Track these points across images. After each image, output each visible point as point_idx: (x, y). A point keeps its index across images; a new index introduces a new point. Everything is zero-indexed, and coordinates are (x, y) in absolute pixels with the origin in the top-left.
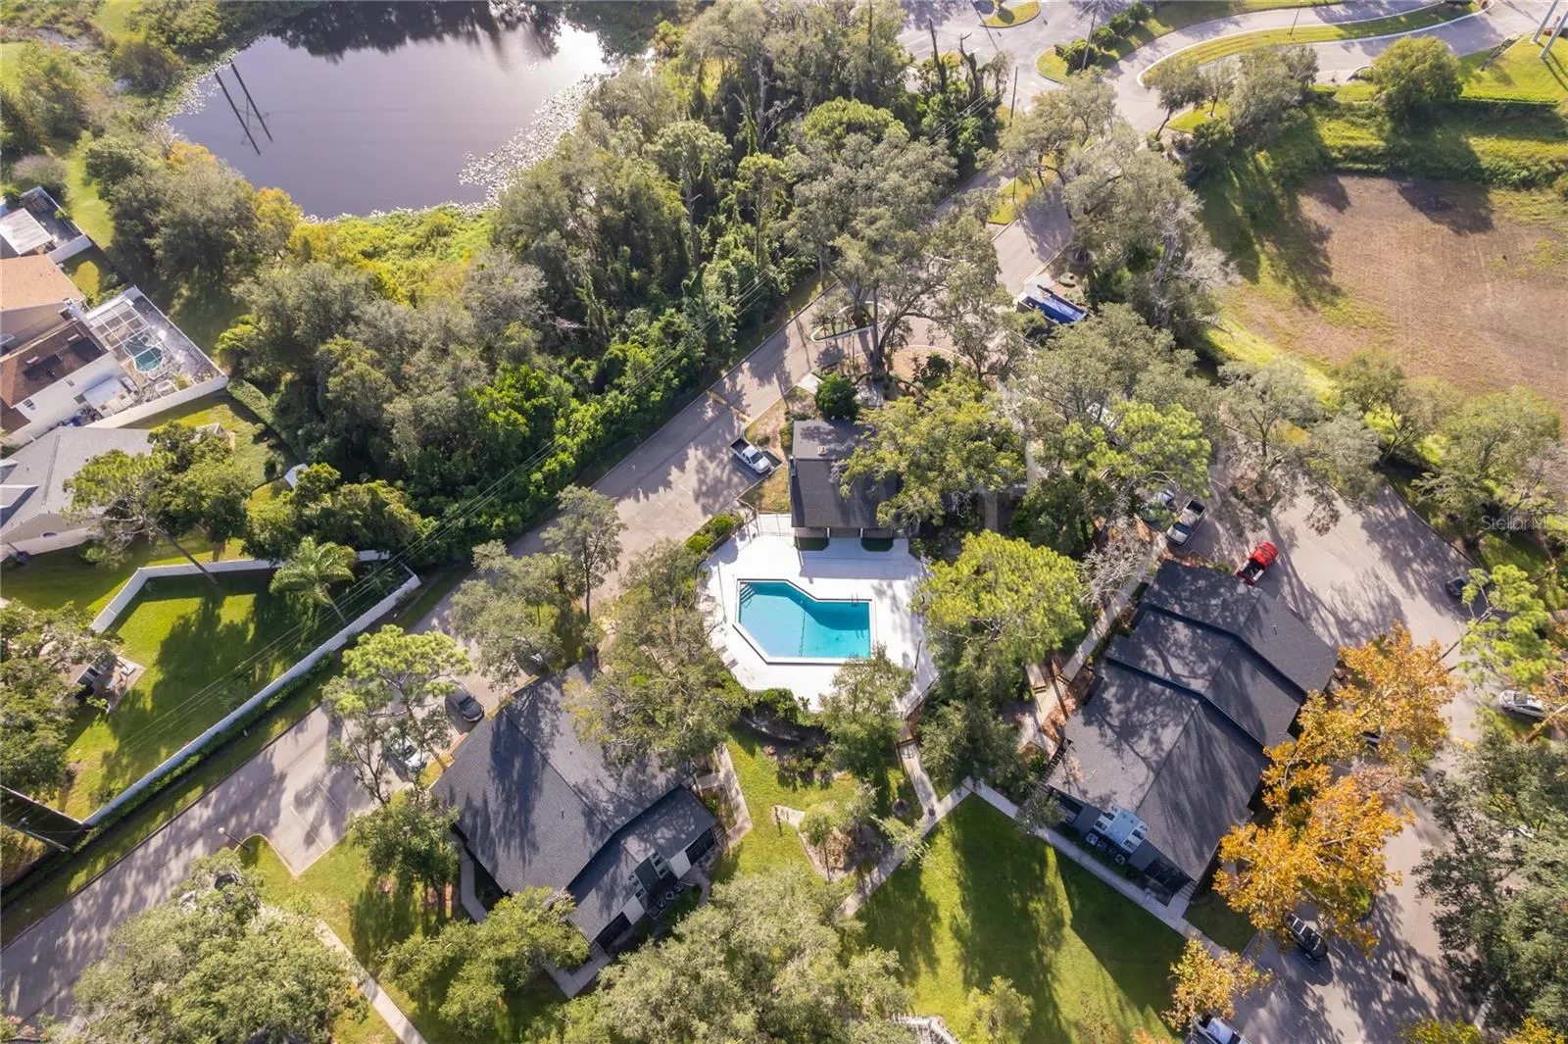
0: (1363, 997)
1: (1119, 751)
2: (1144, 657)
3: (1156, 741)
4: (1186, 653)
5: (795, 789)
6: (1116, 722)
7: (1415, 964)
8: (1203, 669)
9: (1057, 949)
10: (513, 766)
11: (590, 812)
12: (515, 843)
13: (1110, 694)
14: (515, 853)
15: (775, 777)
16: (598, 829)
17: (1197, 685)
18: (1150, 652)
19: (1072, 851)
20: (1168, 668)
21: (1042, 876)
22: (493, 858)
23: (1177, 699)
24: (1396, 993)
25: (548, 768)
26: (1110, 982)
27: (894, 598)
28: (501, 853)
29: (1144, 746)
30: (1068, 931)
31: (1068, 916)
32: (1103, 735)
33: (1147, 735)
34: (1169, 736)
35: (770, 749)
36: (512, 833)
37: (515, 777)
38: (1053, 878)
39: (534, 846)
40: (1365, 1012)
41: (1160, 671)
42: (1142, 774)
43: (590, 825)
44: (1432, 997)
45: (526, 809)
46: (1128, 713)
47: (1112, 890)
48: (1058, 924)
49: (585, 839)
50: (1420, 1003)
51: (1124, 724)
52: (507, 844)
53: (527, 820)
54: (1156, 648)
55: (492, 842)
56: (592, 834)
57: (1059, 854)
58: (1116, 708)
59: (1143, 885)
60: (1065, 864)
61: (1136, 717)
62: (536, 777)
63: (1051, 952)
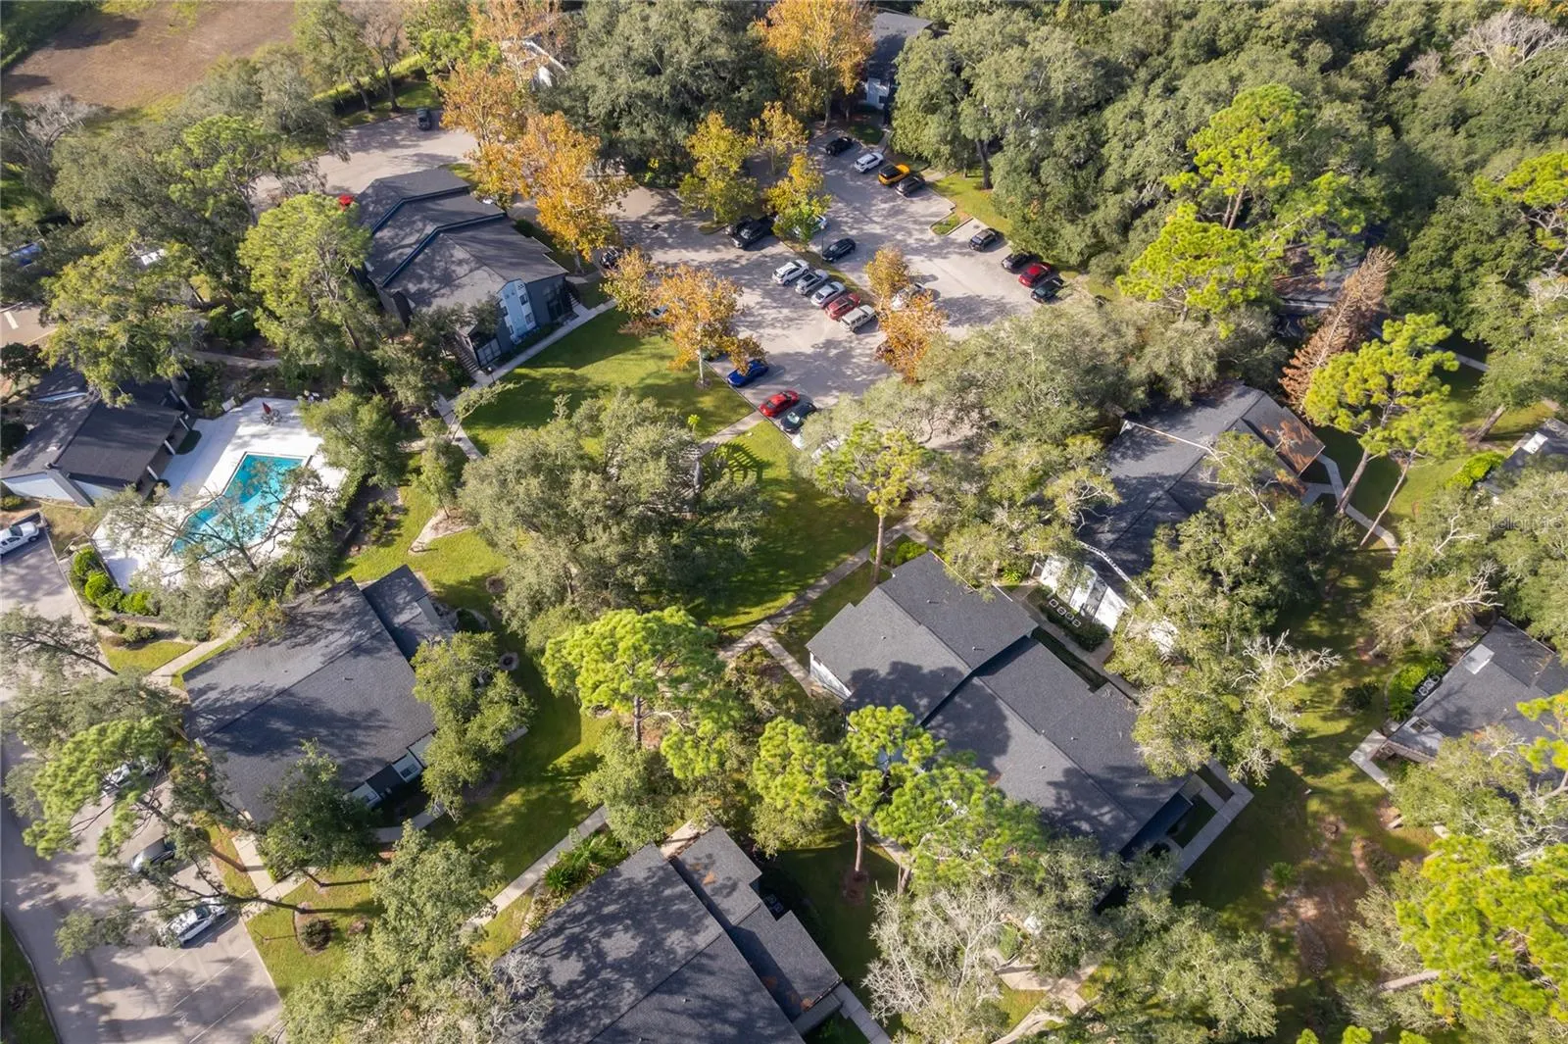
0: (663, 244)
1: (458, 287)
2: (393, 259)
3: (460, 263)
4: (402, 233)
5: (400, 535)
6: (436, 286)
7: (651, 218)
8: (420, 225)
9: (588, 380)
10: (278, 730)
11: (357, 650)
12: (361, 736)
13: (412, 288)
14: (372, 737)
15: (382, 550)
16: (376, 643)
17: (430, 229)
18: (391, 256)
19: (522, 358)
20: (410, 246)
21: (534, 379)
22: (368, 763)
23: (435, 245)
24: (665, 230)
25: (294, 690)
26: (620, 356)
27: (253, 436)
28: (365, 754)
29: (460, 271)
30: (578, 372)
31: (567, 370)
32: (443, 296)
33: (453, 268)
34: (459, 253)
35: (354, 550)
36: (350, 739)
37: (290, 728)
38: (537, 373)
39: (373, 714)
40: (672, 247)
41: (409, 251)
42: (481, 274)
43: (368, 651)
44: (671, 217)
45: (330, 720)
46: (432, 277)
47: (556, 343)
48: (571, 377)
49: (382, 659)
50: (672, 223)
51: (439, 280)
52: (360, 745)
53: (342, 720)
54: (389, 252)
55: (353, 763)
56: (379, 650)
57: (521, 366)
58: (425, 285)
59: (560, 325)
60: (531, 363)
61: (437, 273)
62: (299, 705)
63: (589, 384)
